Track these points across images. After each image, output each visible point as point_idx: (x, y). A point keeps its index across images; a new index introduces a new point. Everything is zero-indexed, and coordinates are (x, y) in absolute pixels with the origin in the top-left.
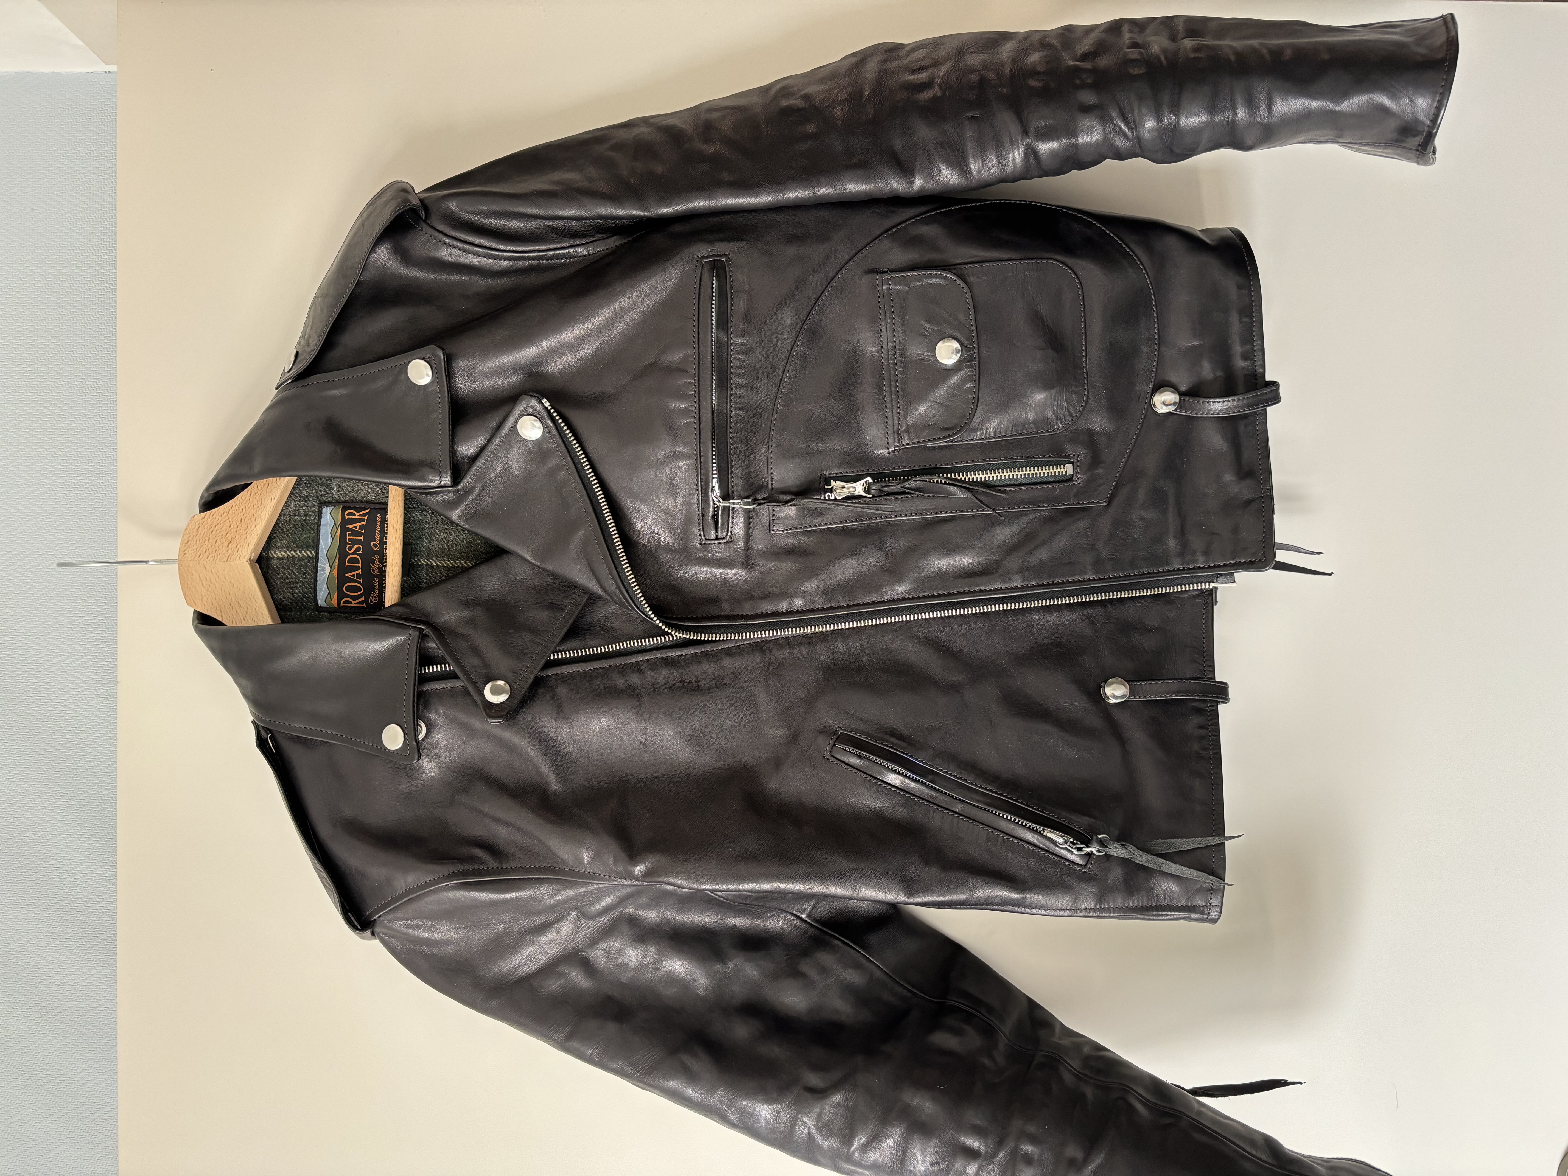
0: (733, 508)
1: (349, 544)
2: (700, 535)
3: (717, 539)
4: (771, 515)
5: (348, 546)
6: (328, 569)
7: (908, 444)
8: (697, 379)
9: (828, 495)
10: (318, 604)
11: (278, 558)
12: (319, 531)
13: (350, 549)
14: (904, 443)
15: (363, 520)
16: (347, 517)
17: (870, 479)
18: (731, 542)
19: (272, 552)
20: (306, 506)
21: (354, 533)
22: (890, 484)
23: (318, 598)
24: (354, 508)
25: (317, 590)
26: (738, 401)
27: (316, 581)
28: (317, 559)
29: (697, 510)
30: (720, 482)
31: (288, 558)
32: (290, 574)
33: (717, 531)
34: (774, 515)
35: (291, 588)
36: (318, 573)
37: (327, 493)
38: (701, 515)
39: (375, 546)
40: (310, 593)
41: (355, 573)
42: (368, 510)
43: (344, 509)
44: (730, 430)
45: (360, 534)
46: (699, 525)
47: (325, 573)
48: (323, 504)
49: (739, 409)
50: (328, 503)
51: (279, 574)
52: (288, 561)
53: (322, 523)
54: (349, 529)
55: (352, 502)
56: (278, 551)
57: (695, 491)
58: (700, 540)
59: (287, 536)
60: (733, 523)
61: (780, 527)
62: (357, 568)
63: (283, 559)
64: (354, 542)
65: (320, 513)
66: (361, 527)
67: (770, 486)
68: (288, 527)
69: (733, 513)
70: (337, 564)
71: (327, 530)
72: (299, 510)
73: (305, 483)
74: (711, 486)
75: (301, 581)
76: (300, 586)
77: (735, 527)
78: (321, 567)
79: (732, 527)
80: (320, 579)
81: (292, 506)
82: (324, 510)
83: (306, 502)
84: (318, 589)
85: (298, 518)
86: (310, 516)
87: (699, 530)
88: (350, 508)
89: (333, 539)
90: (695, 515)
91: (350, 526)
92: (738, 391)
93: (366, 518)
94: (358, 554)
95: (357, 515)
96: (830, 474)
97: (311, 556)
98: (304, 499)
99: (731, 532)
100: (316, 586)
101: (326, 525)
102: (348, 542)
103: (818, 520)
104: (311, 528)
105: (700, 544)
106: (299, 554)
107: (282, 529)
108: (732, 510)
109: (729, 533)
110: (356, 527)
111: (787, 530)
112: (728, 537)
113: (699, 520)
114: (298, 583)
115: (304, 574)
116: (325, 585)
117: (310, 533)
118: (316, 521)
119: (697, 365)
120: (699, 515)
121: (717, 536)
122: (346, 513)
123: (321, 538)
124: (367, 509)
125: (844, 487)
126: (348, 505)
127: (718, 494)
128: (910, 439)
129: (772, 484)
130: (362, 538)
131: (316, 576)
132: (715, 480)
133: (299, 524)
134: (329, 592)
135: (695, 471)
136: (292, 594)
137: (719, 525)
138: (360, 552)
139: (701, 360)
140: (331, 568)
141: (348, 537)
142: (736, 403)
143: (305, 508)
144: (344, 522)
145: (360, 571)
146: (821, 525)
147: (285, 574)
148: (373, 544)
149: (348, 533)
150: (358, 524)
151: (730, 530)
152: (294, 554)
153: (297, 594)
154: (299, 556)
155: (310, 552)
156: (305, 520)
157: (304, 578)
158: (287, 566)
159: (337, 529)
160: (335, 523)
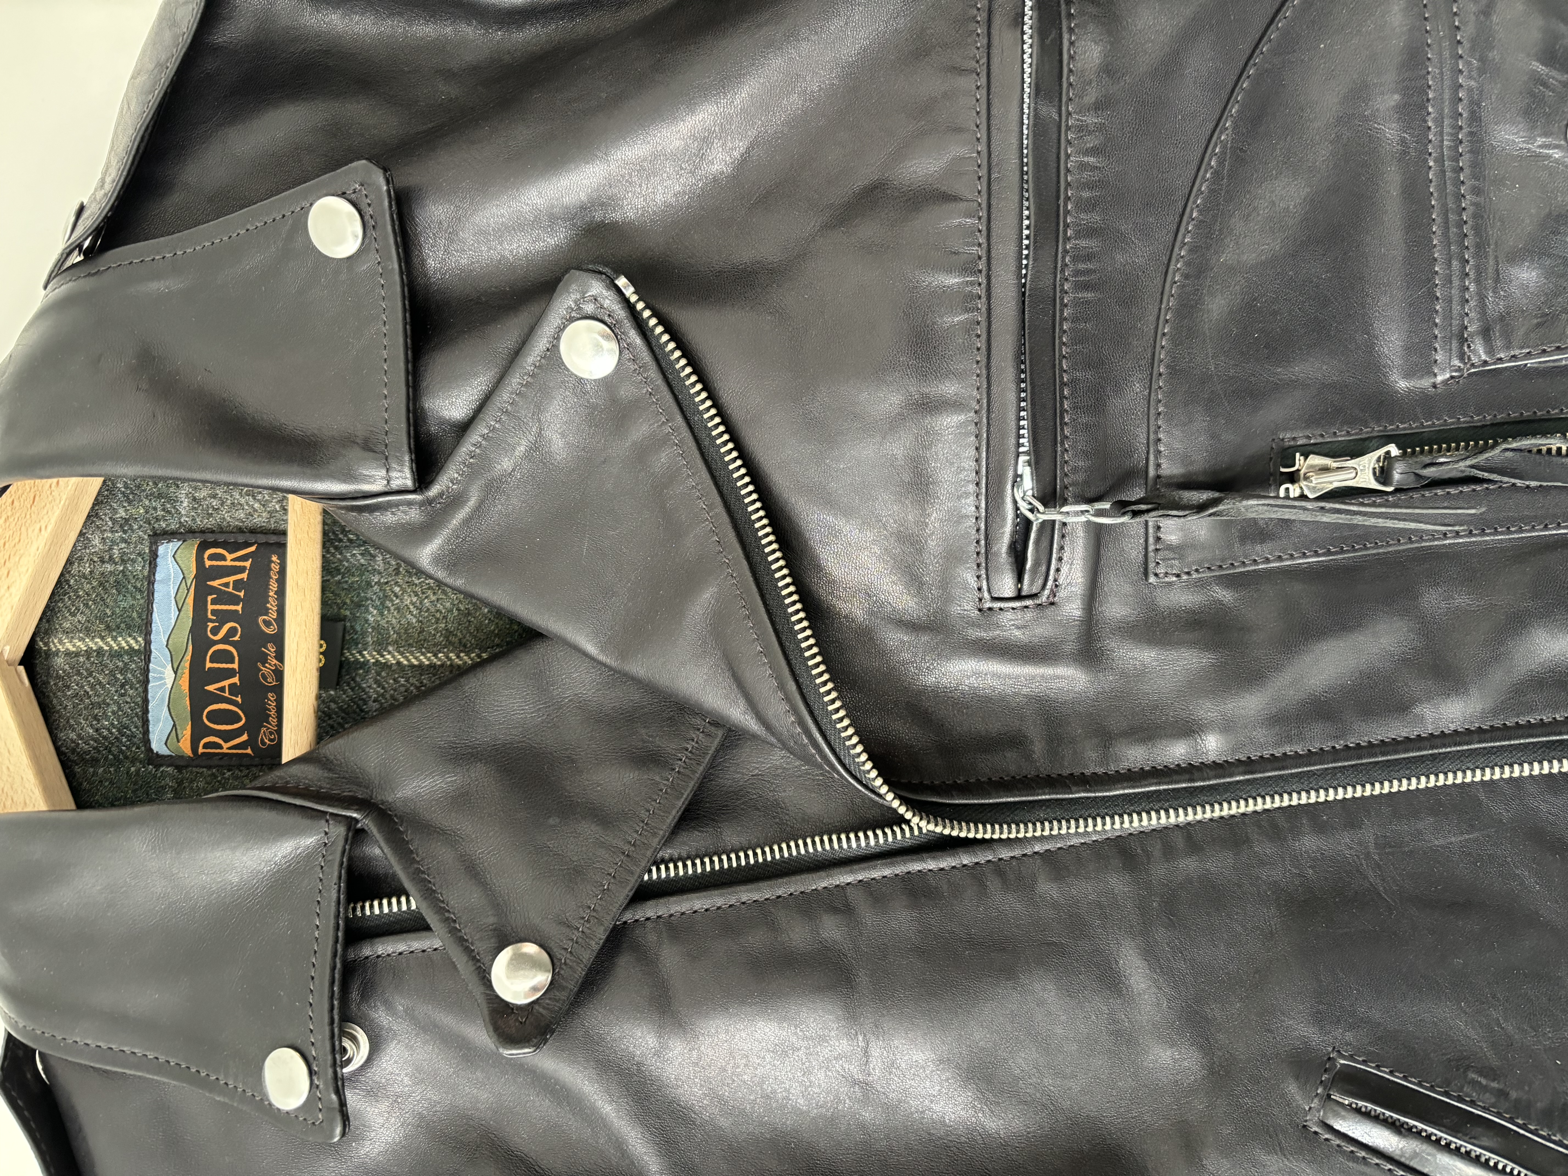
0: (1064, 524)
1: (212, 621)
2: (979, 589)
3: (1019, 597)
4: (1151, 540)
5: (211, 625)
6: (169, 675)
7: (1485, 363)
8: (985, 215)
9: (1287, 489)
10: (152, 750)
11: (68, 654)
12: (151, 593)
13: (215, 631)
14: (1475, 360)
15: (242, 570)
16: (208, 563)
17: (1394, 450)
18: (1052, 604)
19: (56, 641)
20: (126, 541)
21: (223, 597)
22: (1442, 460)
23: (151, 736)
24: (224, 545)
25: (148, 721)
26: (1081, 266)
27: (146, 701)
28: (147, 653)
29: (974, 532)
30: (1036, 464)
31: (88, 653)
32: (92, 687)
33: (1020, 578)
34: (1158, 539)
35: (95, 718)
36: (150, 685)
37: (169, 512)
38: (983, 542)
39: (268, 624)
40: (136, 727)
41: (226, 683)
42: (253, 549)
43: (203, 546)
44: (1060, 338)
45: (235, 600)
46: (978, 565)
47: (165, 684)
48: (159, 536)
49: (1085, 287)
50: (169, 535)
51: (68, 687)
52: (88, 659)
53: (158, 576)
54: (213, 590)
55: (222, 531)
56: (67, 637)
57: (972, 488)
58: (980, 600)
59: (86, 605)
60: (1060, 559)
61: (1172, 567)
62: (230, 673)
63: (77, 654)
64: (223, 617)
65: (154, 555)
66: (238, 585)
67: (1152, 472)
68: (87, 587)
69: (1063, 536)
70: (187, 664)
71: (169, 593)
72: (111, 549)
73: (123, 493)
74: (1011, 474)
75: (116, 702)
76: (113, 713)
77: (1065, 569)
78: (155, 671)
79: (1058, 570)
80: (154, 698)
81: (96, 541)
82: (161, 550)
83: (125, 532)
84: (150, 718)
85: (109, 567)
86: (134, 561)
87: (978, 577)
88: (215, 544)
89: (180, 610)
90: (970, 543)
91: (215, 583)
92: (1083, 243)
93: (247, 564)
94: (232, 644)
95: (230, 558)
96: (1294, 439)
97: (137, 648)
98: (121, 526)
99: (1055, 580)
100: (146, 711)
101: (166, 581)
102: (210, 616)
103: (1261, 550)
104: (135, 587)
105: (980, 610)
106: (112, 643)
107: (76, 591)
108: (1060, 530)
109: (1050, 583)
110: (226, 585)
111: (1188, 573)
112: (1047, 592)
113: (978, 553)
114: (108, 705)
115: (123, 686)
116: (166, 709)
117: (134, 598)
118: (146, 573)
119: (984, 180)
120: (978, 542)
121: (1020, 590)
122: (206, 556)
123: (155, 609)
124: (251, 545)
125: (1325, 469)
126: (211, 538)
127: (1030, 493)
128: (1490, 351)
129: (1158, 466)
130: (239, 608)
131: (146, 691)
132: (1023, 459)
133: (112, 579)
134: (174, 725)
135: (973, 438)
136: (97, 730)
137: (1029, 565)
138: (237, 638)
139: (995, 169)
140: (176, 673)
141: (210, 607)
142: (1077, 273)
143: (123, 545)
144: (203, 575)
145: (236, 680)
146: (1267, 561)
147: (82, 687)
148: (264, 621)
149: (210, 598)
150: (231, 579)
151: (1051, 578)
152: (101, 643)
153: (108, 730)
154: (111, 647)
155: (135, 638)
156: (122, 571)
157: (122, 695)
158: (87, 670)
159: (188, 590)
160: (184, 578)
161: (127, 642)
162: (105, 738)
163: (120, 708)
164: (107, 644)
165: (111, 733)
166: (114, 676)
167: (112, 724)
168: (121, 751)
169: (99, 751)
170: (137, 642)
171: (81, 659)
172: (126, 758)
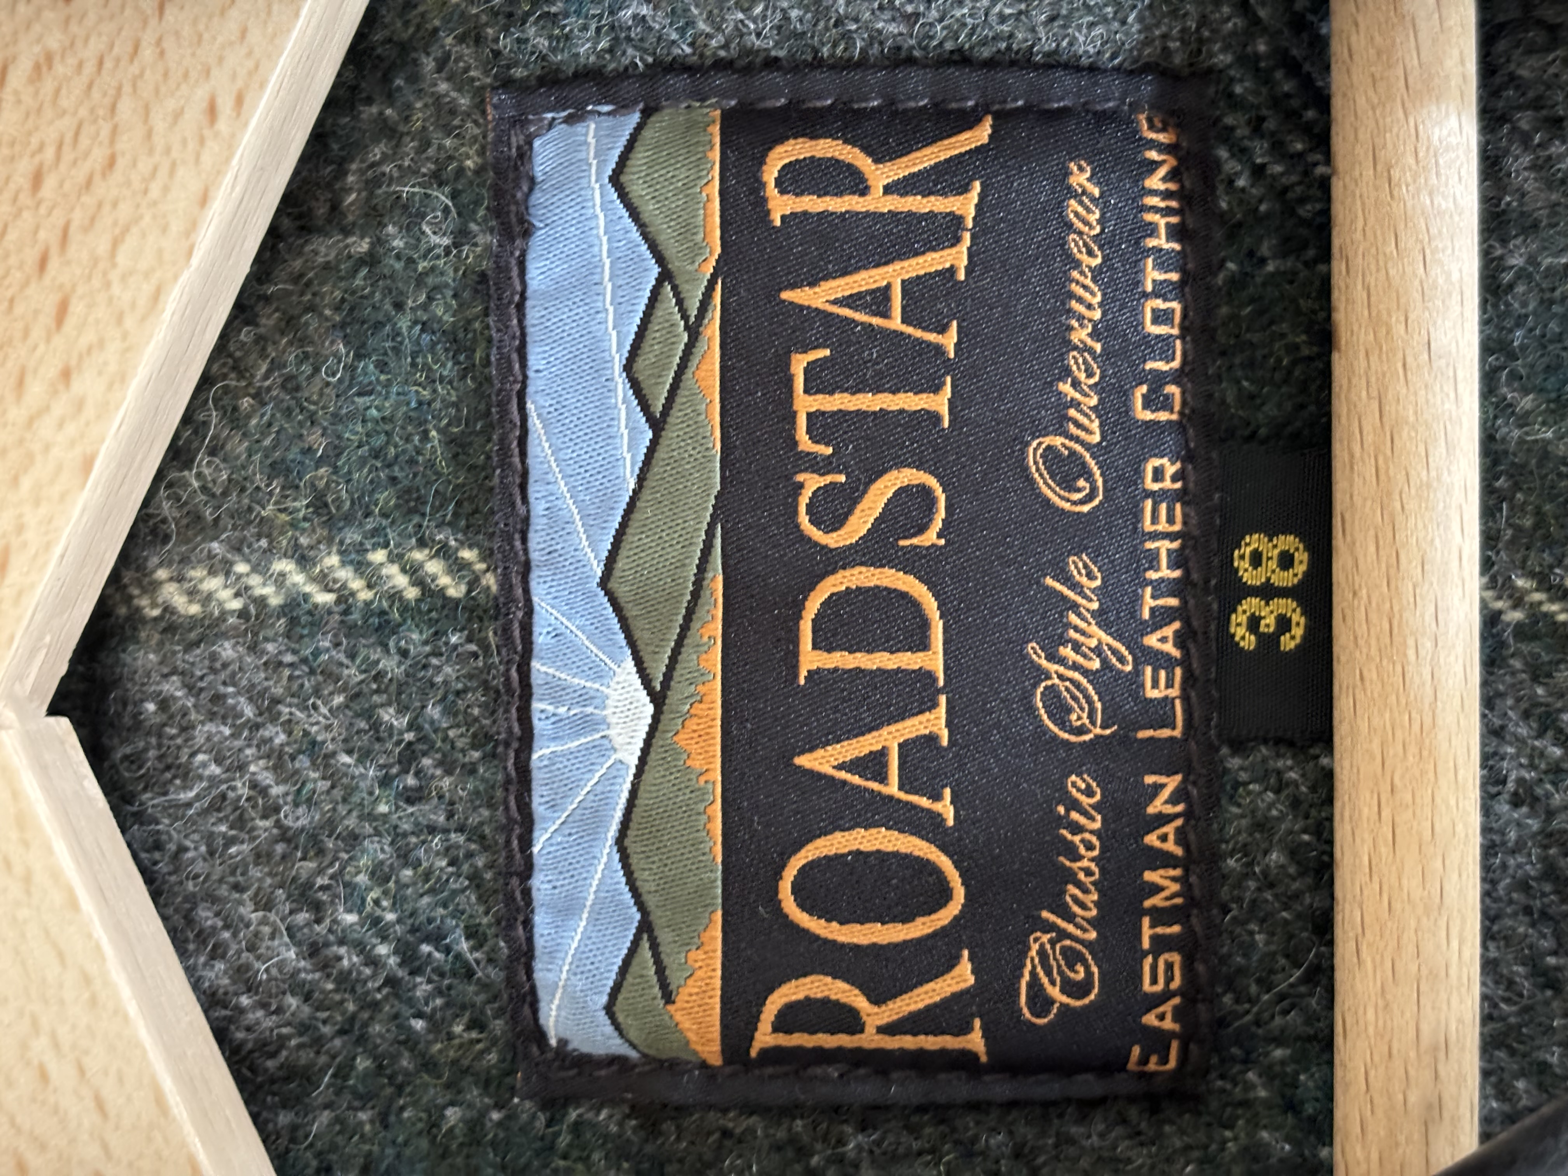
1: (815, 464)
5: (812, 482)
6: (626, 709)
10: (540, 1035)
11: (172, 628)
13: (834, 508)
21: (860, 357)
23: (542, 975)
31: (252, 623)
36: (539, 754)
40: (473, 933)
41: (890, 737)
42: (982, 134)
47: (604, 748)
51: (184, 771)
52: (254, 646)
56: (166, 559)
59: (231, 416)
62: (910, 695)
63: (209, 629)
71: (596, 345)
75: (387, 829)
76: (378, 873)
78: (559, 693)
85: (323, 250)
89: (657, 424)
91: (820, 297)
94: (913, 563)
95: (881, 182)
102: (805, 442)
106: (345, 574)
114: (354, 838)
115: (408, 757)
124: (968, 121)
130: (937, 403)
133: (329, 298)
134: (645, 927)
138: (931, 537)
140: (658, 699)
141: (804, 403)
144: (760, 260)
145: (933, 722)
147: (241, 767)
148: (1050, 454)
149: (799, 364)
150: (894, 276)
152: (298, 578)
153: (360, 947)
154: (345, 597)
155: (444, 552)
156: (371, 260)
157: (412, 797)
158: (254, 694)
159: (694, 332)
160: (665, 276)
161: (413, 571)
162: (345, 980)
163: (405, 857)
164: (324, 581)
165: (374, 962)
166: (368, 714)
167: (376, 921)
168: (409, 1041)
169: (318, 1043)
170: (458, 567)
171: (227, 650)
172: (428, 1065)
